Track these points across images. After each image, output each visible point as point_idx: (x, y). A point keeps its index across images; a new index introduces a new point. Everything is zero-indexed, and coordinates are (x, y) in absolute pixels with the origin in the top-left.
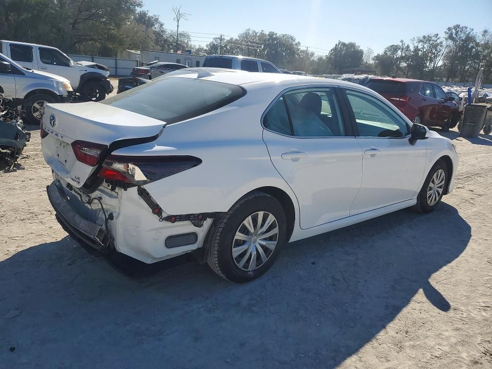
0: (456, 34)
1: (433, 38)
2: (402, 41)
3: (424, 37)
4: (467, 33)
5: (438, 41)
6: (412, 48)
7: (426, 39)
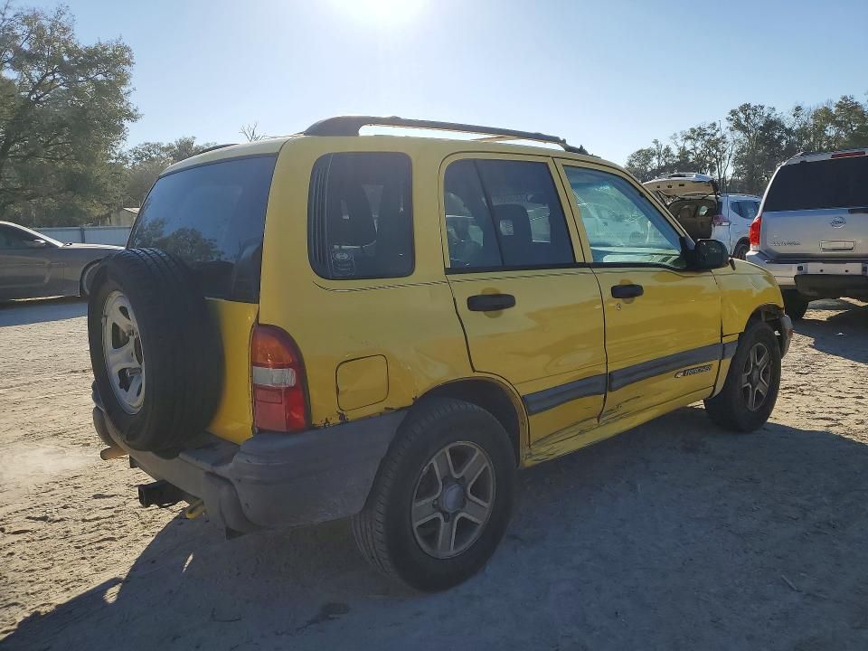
0: (746, 120)
1: (709, 131)
2: (656, 142)
3: (693, 131)
4: (766, 115)
5: (718, 135)
6: (675, 152)
7: (698, 133)
